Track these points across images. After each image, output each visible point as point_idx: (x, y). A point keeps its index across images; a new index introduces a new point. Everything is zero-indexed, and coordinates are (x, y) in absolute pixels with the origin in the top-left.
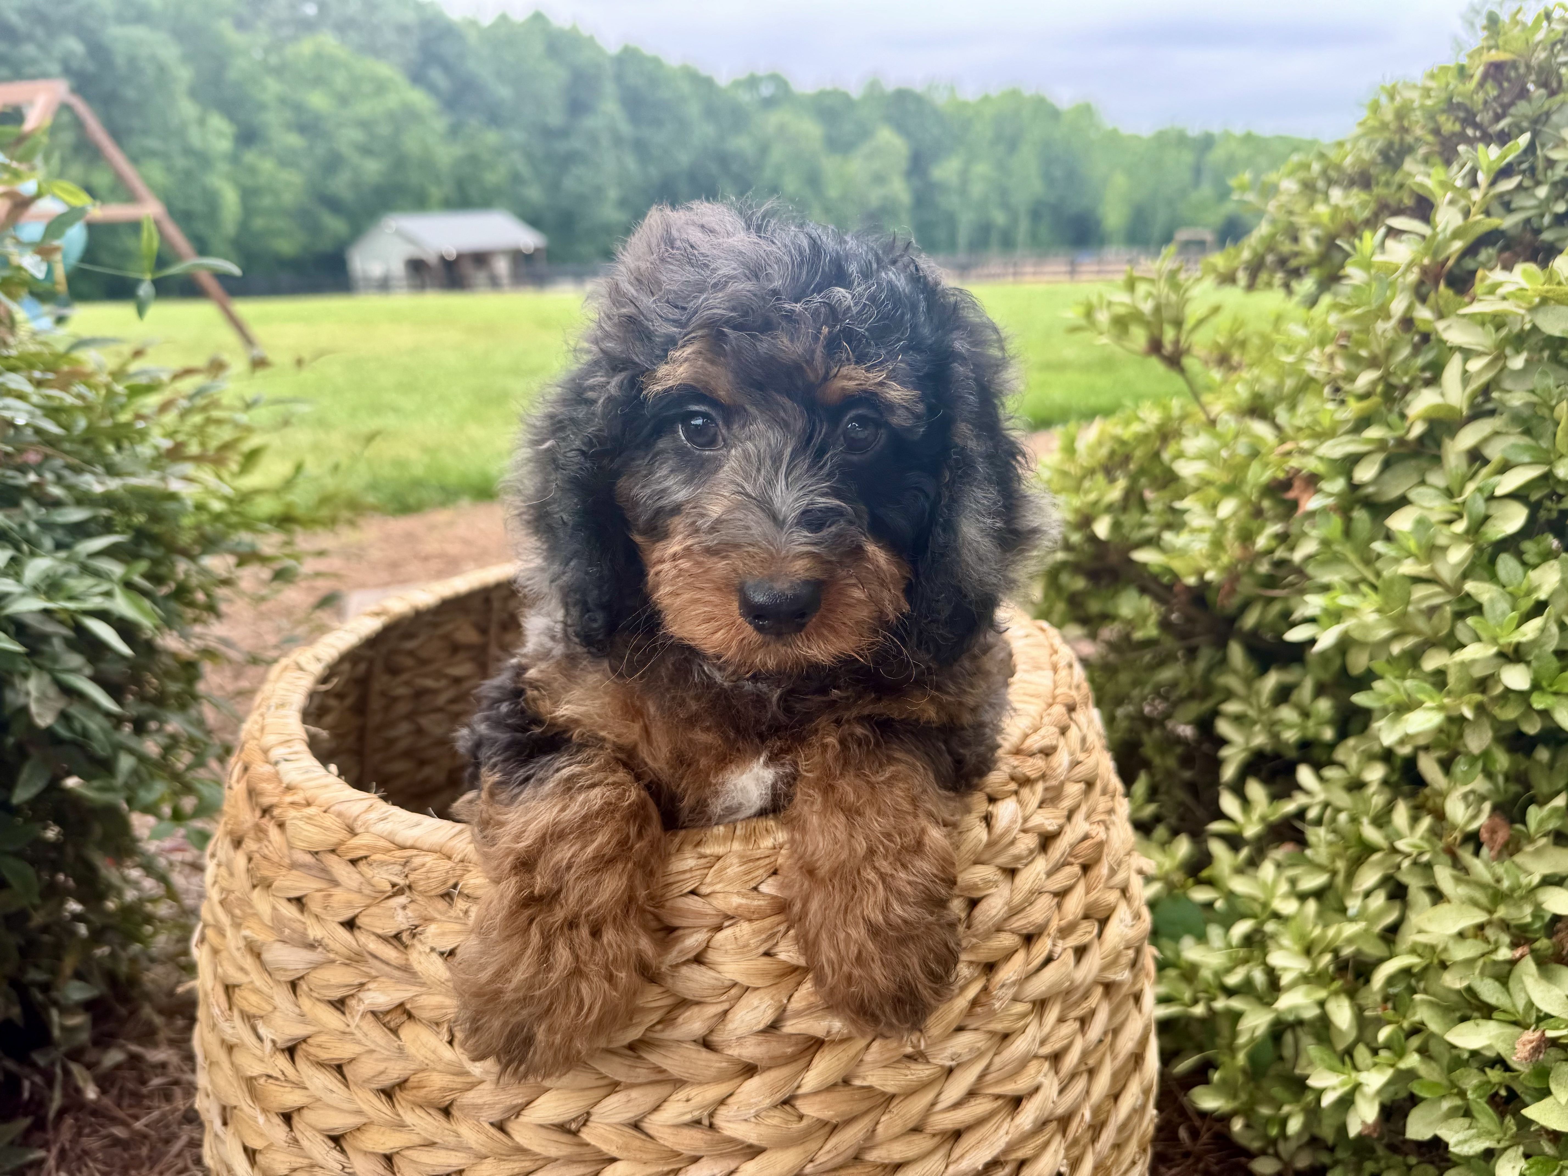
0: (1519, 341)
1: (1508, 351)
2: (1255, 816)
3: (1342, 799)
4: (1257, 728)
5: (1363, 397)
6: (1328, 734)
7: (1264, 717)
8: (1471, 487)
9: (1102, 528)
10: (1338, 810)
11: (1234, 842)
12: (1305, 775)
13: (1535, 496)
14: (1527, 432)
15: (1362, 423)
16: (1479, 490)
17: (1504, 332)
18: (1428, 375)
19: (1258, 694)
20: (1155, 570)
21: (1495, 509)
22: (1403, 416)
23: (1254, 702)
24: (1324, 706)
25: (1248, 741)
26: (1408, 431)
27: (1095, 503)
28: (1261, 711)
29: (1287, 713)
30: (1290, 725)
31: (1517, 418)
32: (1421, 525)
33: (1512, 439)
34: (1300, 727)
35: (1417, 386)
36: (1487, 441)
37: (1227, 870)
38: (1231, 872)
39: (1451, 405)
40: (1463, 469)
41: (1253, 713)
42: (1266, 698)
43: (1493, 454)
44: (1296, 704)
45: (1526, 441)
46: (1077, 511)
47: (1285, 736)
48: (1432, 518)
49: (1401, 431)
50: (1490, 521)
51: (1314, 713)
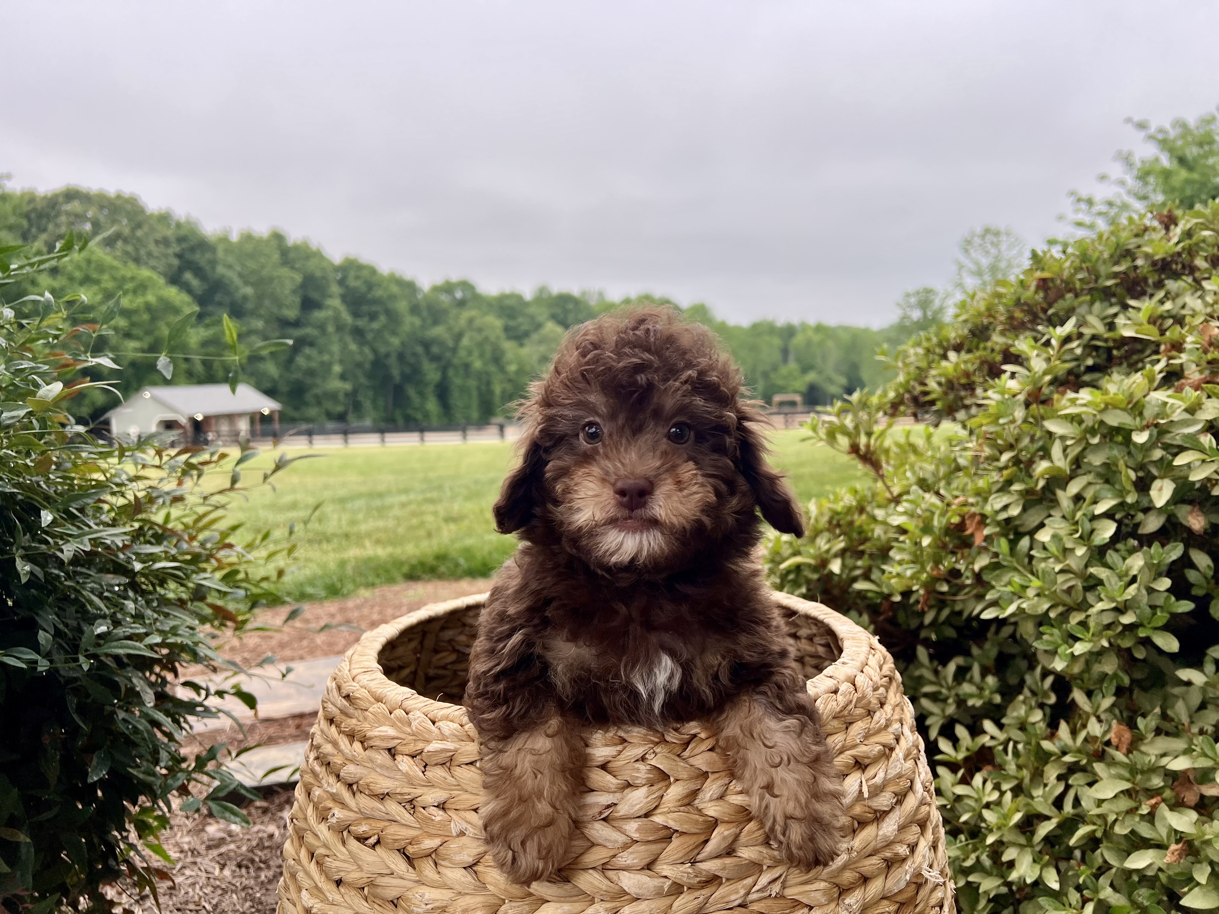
0: (1092, 431)
1: (1088, 436)
2: (963, 749)
3: (1016, 735)
4: (950, 701)
5: (1006, 467)
6: (998, 699)
7: (953, 693)
8: (1079, 515)
9: (835, 567)
10: (1016, 743)
11: (953, 767)
12: (988, 725)
13: (1118, 517)
14: (1107, 481)
15: (1009, 482)
16: (1084, 515)
17: (1084, 426)
18: (1041, 453)
19: (945, 678)
20: (870, 595)
21: (1098, 524)
22: (1031, 476)
23: (943, 683)
24: (991, 680)
25: (943, 711)
26: (1036, 485)
27: (828, 551)
28: (949, 689)
29: (967, 688)
30: (971, 696)
31: (1099, 475)
32: (1055, 537)
33: (1098, 487)
34: (980, 696)
35: (1037, 459)
36: (1084, 488)
37: (950, 785)
38: (953, 785)
39: (1059, 469)
40: (1072, 506)
41: (944, 691)
42: (950, 679)
43: (1089, 495)
44: (971, 681)
45: (1107, 486)
46: (814, 557)
47: (970, 703)
48: (1062, 533)
49: (1032, 485)
50: (1095, 533)
51: (985, 686)
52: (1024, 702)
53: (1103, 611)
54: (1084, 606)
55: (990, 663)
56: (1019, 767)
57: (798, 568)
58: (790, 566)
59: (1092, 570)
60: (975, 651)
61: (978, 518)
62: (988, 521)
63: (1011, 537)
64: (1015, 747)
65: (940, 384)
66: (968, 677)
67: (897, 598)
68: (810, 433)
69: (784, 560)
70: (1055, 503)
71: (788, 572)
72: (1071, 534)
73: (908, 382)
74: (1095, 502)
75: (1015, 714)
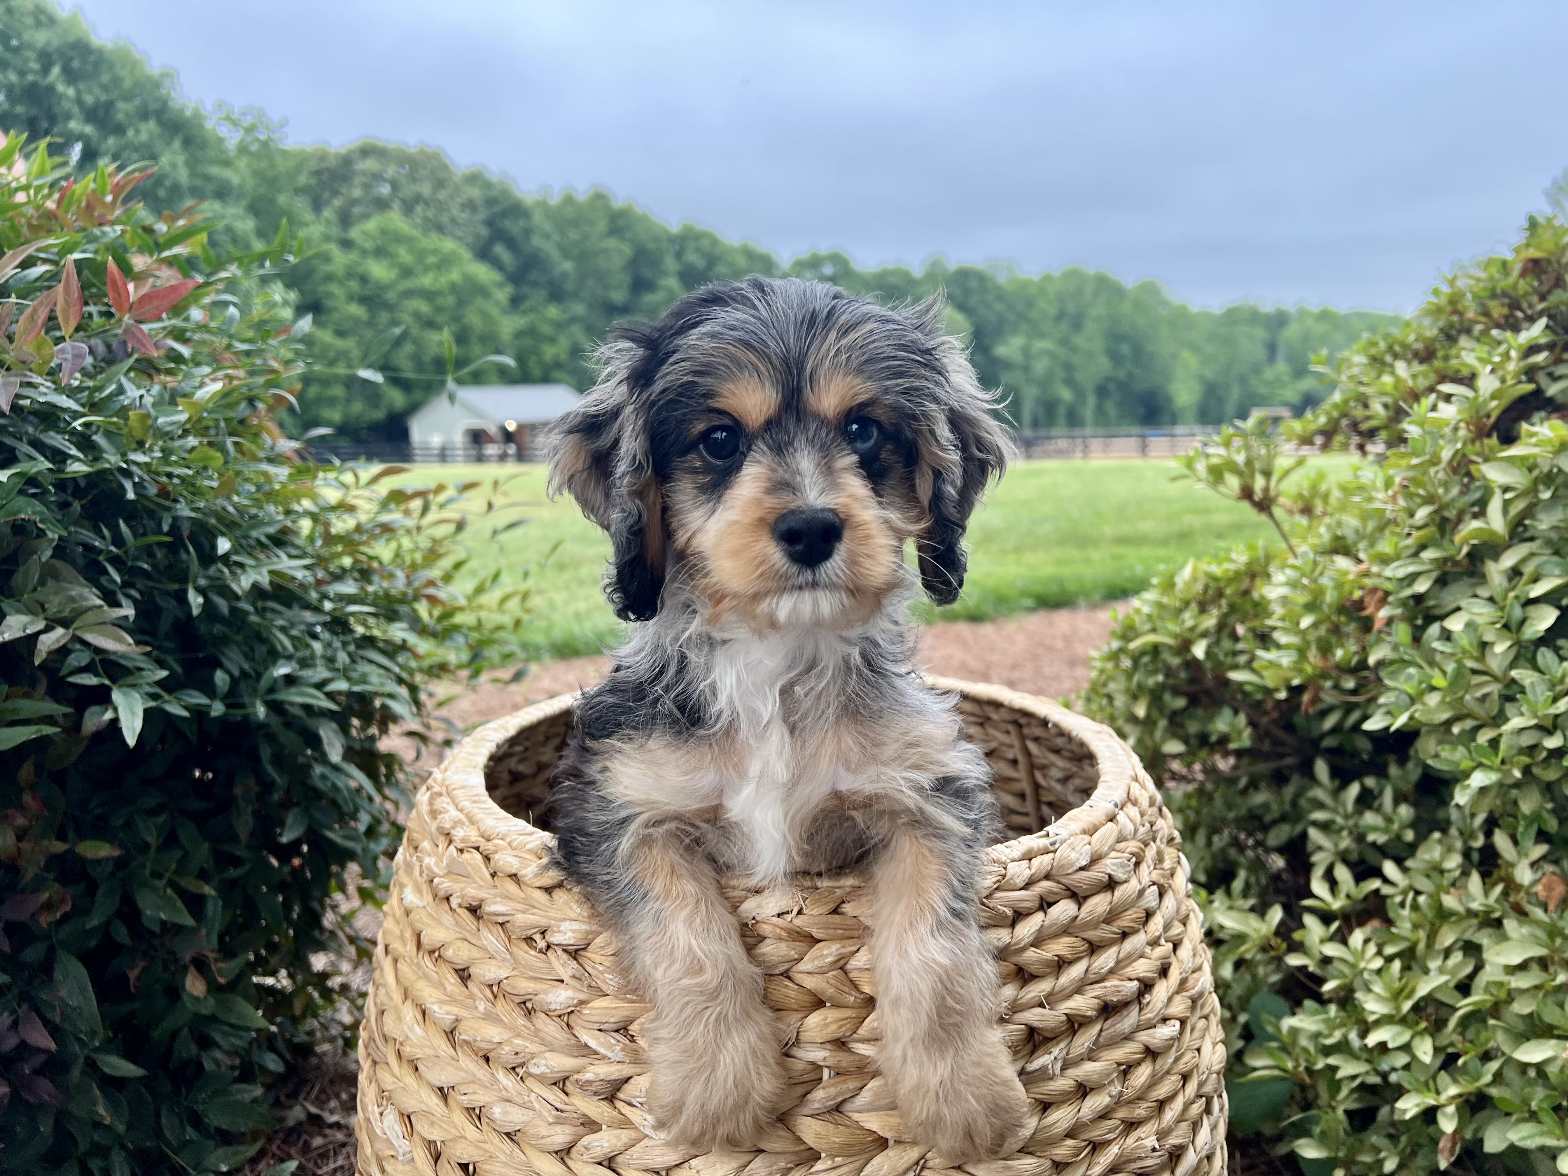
0: (1546, 481)
1: (1539, 487)
2: (1343, 895)
3: (1422, 883)
4: (1345, 833)
5: (1422, 527)
6: (1409, 836)
7: (1351, 822)
8: (1510, 596)
9: (1199, 651)
10: (1418, 893)
11: (1326, 918)
12: (1390, 868)
13: (1565, 602)
14: (1557, 552)
15: (1421, 548)
16: (1517, 597)
17: (1536, 473)
19: (1344, 805)
20: (1248, 688)
21: (1532, 610)
22: (1453, 540)
23: (1341, 810)
24: (1405, 811)
25: (1336, 845)
26: (1458, 552)
28: (1346, 817)
29: (1370, 818)
30: (1375, 829)
31: (1548, 543)
32: (1470, 626)
33: (1544, 558)
34: (1386, 831)
35: (1467, 517)
36: (1524, 561)
37: (1316, 939)
38: (1322, 941)
39: (1492, 533)
40: (1505, 583)
41: (1339, 820)
42: (1350, 806)
43: (1528, 569)
44: (1379, 810)
45: (1556, 559)
46: (1176, 636)
47: (1371, 837)
48: (1480, 620)
49: (1451, 552)
50: (1527, 623)
51: (1395, 818)
52: (1440, 841)
53: (1523, 729)
54: (1500, 718)
55: (1407, 787)
56: (1416, 927)
57: (1155, 650)
58: (1145, 645)
59: (1514, 673)
60: (1394, 770)
61: (1379, 594)
62: (1391, 599)
63: (1419, 622)
64: (1414, 900)
65: (1386, 406)
66: (1376, 804)
67: (1282, 695)
68: (1185, 471)
69: (1137, 636)
70: (1482, 578)
71: (1143, 653)
72: (1494, 623)
73: (1346, 402)
74: (1535, 580)
75: (1427, 857)
